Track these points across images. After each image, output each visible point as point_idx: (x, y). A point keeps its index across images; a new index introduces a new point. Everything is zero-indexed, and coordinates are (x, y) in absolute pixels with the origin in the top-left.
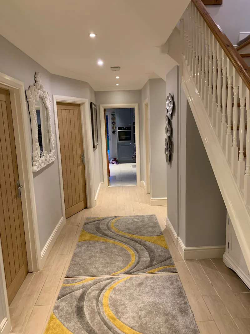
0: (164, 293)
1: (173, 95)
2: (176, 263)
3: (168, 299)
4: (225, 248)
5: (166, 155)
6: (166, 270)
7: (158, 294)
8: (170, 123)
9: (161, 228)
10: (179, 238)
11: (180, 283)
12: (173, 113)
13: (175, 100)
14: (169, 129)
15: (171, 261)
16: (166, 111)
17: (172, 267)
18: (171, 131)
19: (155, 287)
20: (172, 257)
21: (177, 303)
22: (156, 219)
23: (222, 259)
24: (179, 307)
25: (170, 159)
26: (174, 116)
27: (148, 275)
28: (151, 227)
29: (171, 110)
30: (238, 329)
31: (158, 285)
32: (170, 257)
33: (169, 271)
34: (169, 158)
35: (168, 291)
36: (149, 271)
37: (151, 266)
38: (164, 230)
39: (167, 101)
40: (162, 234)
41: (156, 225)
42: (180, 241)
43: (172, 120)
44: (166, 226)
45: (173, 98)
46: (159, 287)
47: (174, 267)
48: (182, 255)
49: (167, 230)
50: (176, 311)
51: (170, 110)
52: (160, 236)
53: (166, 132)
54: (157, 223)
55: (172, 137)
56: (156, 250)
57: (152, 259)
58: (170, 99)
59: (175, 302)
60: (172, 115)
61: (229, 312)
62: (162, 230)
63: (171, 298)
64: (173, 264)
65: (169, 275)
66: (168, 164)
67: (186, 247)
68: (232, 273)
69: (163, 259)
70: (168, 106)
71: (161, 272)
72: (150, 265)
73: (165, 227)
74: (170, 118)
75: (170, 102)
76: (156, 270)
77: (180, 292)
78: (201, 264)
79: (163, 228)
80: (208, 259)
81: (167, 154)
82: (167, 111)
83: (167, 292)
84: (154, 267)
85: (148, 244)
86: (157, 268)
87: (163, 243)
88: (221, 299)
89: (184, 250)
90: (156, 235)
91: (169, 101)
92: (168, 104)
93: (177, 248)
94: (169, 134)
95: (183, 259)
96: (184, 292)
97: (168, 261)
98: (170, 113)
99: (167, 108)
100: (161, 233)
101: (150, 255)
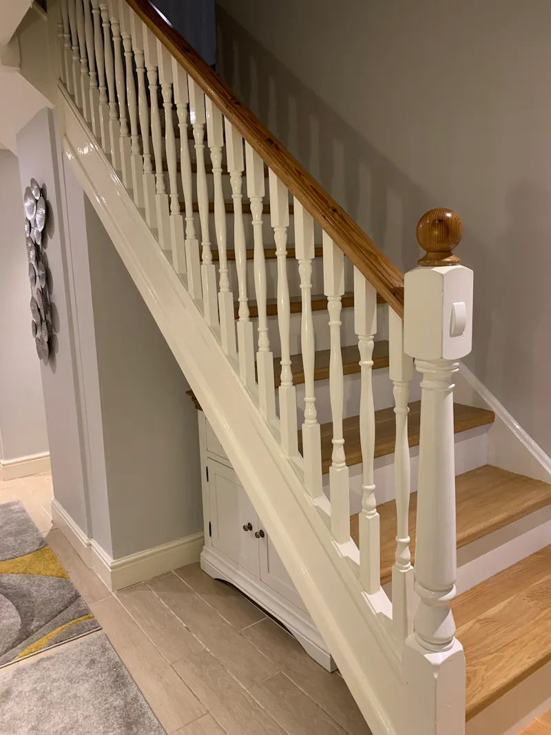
0: (75, 696)
1: (44, 185)
2: (94, 608)
3: (87, 707)
4: (203, 537)
5: (39, 341)
6: (71, 633)
7: (59, 703)
8: (40, 257)
9: (41, 531)
10: (93, 542)
11: (112, 654)
12: (47, 229)
13: (51, 196)
14: (40, 273)
15: (79, 605)
16: (27, 227)
17: (86, 619)
18: (48, 277)
19: (48, 688)
20: (81, 594)
21: (115, 707)
22: (24, 511)
23: (199, 563)
24: (121, 717)
25: (49, 348)
26: (51, 238)
27: (22, 663)
28: (10, 534)
29: (40, 222)
30: (262, 709)
31: (54, 681)
32: (77, 596)
33: (80, 631)
34: (46, 347)
35: (87, 685)
36: (22, 650)
37: (28, 637)
38: (47, 533)
39: (26, 200)
40: (46, 545)
41: (24, 526)
42: (97, 548)
43: (45, 248)
44: (52, 522)
45: (42, 192)
46: (57, 684)
47: (90, 618)
48: (106, 581)
49: (58, 531)
50: (114, 729)
51: (37, 223)
52: (39, 552)
53: (31, 280)
54: (27, 521)
55: (50, 293)
56: (33, 589)
57: (26, 616)
58: (36, 195)
59: (108, 709)
60: (43, 235)
61: (235, 679)
62: (44, 535)
63: (97, 701)
64: (86, 613)
65: (81, 644)
66: (46, 364)
67: (114, 559)
68: (226, 587)
69: (58, 606)
70: (31, 213)
71: (58, 641)
72: (25, 635)
73: (52, 525)
74: (39, 243)
75: (37, 201)
76: (44, 641)
77: (117, 676)
78: (156, 590)
79: (44, 529)
80: (168, 573)
81: (41, 336)
82: (30, 227)
83: (83, 689)
84: (35, 636)
85: (9, 579)
86: (44, 635)
87: (52, 566)
88: (213, 655)
89: (111, 568)
90: (28, 551)
91: (33, 201)
92: (31, 209)
93: (90, 569)
94: (40, 284)
95: (110, 590)
96: (126, 673)
97: (72, 608)
98: (40, 230)
99: (30, 218)
100: (41, 544)
101: (18, 608)
